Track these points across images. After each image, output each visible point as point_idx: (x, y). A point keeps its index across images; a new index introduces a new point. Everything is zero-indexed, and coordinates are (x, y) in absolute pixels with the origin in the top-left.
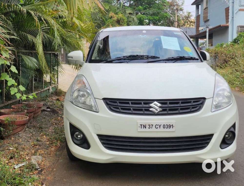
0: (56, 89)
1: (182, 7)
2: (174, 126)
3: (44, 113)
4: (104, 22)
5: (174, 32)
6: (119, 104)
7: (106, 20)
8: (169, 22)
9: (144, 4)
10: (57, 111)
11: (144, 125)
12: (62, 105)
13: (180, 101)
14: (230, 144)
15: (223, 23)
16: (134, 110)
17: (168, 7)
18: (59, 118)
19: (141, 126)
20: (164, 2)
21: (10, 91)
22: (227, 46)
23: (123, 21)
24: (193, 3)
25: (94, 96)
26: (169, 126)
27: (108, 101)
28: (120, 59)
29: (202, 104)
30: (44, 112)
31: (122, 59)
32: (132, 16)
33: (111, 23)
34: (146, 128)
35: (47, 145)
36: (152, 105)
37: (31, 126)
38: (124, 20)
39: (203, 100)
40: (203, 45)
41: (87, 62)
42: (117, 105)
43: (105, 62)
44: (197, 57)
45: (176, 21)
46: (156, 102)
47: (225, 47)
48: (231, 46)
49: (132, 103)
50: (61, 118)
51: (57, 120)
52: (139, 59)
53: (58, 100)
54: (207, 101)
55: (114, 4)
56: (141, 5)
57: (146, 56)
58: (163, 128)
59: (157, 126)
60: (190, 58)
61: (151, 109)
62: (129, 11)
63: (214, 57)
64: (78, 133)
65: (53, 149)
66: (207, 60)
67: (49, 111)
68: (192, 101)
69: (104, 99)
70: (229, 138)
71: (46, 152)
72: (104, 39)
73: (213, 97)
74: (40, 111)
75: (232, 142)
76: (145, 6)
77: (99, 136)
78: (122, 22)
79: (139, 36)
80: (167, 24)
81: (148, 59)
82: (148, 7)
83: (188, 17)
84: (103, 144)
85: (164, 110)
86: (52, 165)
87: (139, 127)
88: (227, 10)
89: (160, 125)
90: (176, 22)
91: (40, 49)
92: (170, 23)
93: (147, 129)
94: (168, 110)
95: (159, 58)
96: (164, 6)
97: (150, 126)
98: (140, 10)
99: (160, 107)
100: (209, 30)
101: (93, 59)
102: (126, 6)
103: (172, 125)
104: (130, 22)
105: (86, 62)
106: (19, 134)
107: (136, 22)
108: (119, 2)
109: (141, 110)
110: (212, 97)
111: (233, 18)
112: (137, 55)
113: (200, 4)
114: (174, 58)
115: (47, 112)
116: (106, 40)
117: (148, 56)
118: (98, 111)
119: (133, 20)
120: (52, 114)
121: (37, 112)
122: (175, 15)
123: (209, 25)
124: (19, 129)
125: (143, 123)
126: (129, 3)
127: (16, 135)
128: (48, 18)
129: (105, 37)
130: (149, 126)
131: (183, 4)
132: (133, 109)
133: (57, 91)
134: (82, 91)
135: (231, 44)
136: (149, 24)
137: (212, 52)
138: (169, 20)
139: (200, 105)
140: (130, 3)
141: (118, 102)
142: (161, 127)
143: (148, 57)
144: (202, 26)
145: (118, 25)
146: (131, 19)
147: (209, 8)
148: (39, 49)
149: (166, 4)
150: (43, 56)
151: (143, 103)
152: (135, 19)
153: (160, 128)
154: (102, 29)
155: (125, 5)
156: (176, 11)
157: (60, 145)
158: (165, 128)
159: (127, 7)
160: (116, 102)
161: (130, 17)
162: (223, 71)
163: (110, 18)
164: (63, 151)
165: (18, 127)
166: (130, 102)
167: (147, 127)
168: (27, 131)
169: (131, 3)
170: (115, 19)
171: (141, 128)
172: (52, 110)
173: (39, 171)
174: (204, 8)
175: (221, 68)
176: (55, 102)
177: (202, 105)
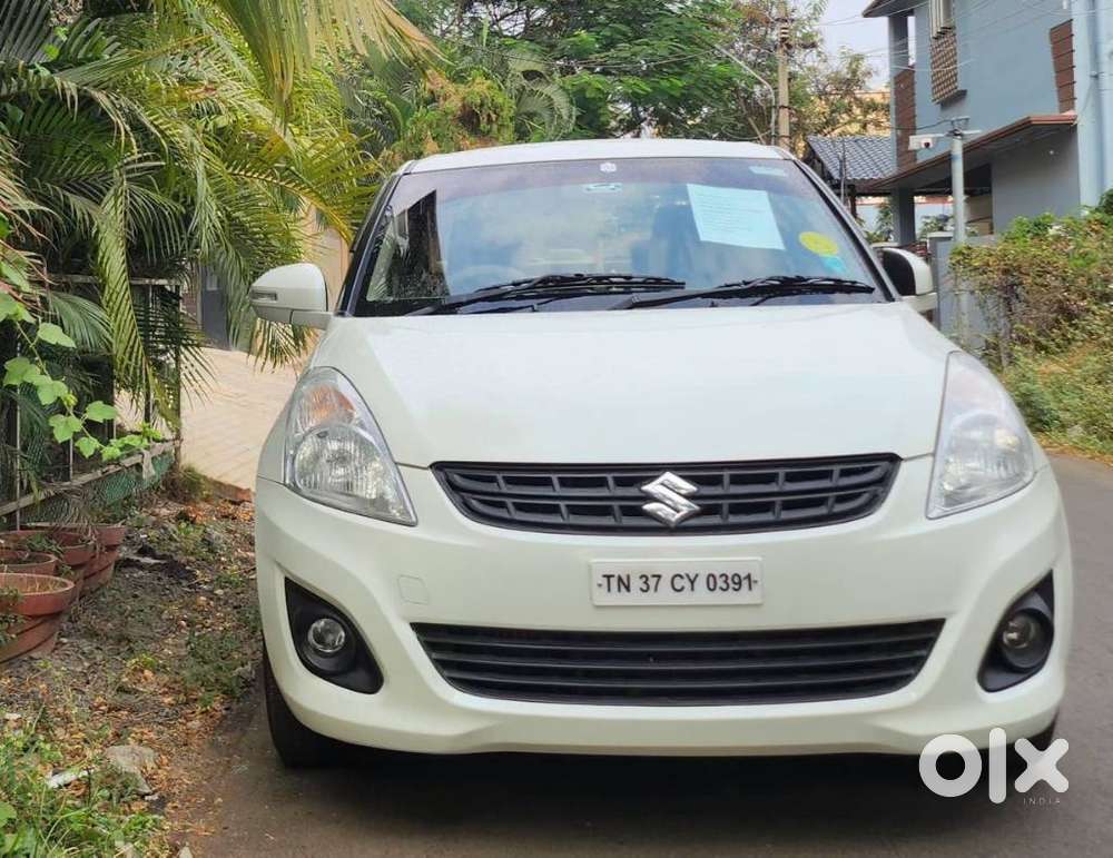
0: (173, 467)
1: (816, 26)
2: (756, 582)
3: (127, 576)
4: (396, 123)
5: (753, 165)
6: (505, 489)
7: (407, 112)
8: (745, 112)
9: (602, 18)
10: (188, 568)
11: (620, 579)
12: (209, 544)
13: (782, 472)
14: (1028, 672)
15: (1046, 109)
16: (573, 510)
17: (737, 28)
18: (202, 598)
19: (605, 579)
20: (714, 7)
21: (52, 428)
22: (1071, 230)
23: (494, 116)
24: (869, 8)
25: (394, 456)
26: (735, 583)
27: (458, 474)
28: (499, 297)
29: (885, 481)
30: (131, 569)
31: (509, 293)
32: (540, 88)
33: (430, 126)
34: (628, 588)
35: (167, 710)
36: (652, 488)
37: (79, 631)
38: (502, 110)
39: (885, 464)
40: (941, 229)
41: (347, 313)
42: (496, 490)
43: (428, 309)
44: (864, 278)
45: (784, 107)
46: (669, 477)
47: (1058, 238)
48: (1093, 230)
49: (564, 483)
50: (211, 599)
51: (195, 610)
52: (589, 291)
53: (183, 517)
54: (904, 469)
55: (445, 27)
56: (587, 27)
57: (622, 280)
58: (710, 589)
59: (677, 580)
60: (831, 283)
61: (649, 507)
62: (522, 61)
63: (998, 293)
64: (322, 623)
65: (195, 724)
66: (918, 292)
67: (152, 568)
68: (837, 469)
69: (439, 467)
70: (1024, 645)
71: (165, 736)
72: (414, 210)
73: (934, 455)
74: (110, 565)
75: (1036, 662)
76: (607, 29)
77: (420, 629)
78: (490, 120)
79: (585, 186)
80: (732, 120)
81: (631, 292)
82: (624, 34)
83: (849, 83)
84: (440, 667)
85: (707, 511)
86: (205, 783)
87: (600, 585)
88: (1062, 38)
89: (692, 578)
90: (781, 110)
91: (114, 260)
92: (751, 114)
93: (635, 597)
94: (725, 509)
95: (681, 285)
96: (715, 24)
97: (650, 581)
98: (581, 55)
99: (689, 497)
100: (967, 150)
101: (370, 298)
102: (506, 33)
103: (749, 577)
104: (531, 116)
105: (342, 314)
106: (32, 658)
107: (565, 118)
108: (469, 15)
109: (606, 511)
110: (931, 450)
111: (1096, 77)
112: (579, 277)
113: (911, 13)
114: (753, 287)
115: (141, 573)
116: (423, 214)
117: (630, 278)
118: (414, 519)
119: (551, 108)
120: (166, 579)
121: (96, 567)
122: (776, 71)
123: (967, 119)
124: (33, 638)
125: (617, 565)
126: (521, 18)
127: (21, 666)
128: (161, 121)
129: (418, 202)
130: (644, 579)
131: (817, 10)
132: (567, 506)
133: (175, 475)
134: (335, 437)
135: (1090, 222)
136: (632, 126)
137: (988, 265)
138: (745, 100)
139: (872, 488)
140: (528, 16)
141: (499, 476)
142: (696, 584)
143: (628, 284)
144: (929, 128)
145: (470, 135)
146: (533, 105)
147: (959, 32)
148: (108, 259)
149: (723, 14)
150: (126, 297)
151: (611, 482)
152: (561, 102)
153: (692, 589)
154: (409, 162)
155: (504, 28)
156: (779, 54)
157: (226, 709)
158: (718, 589)
159: (514, 37)
160: (492, 480)
161: (532, 93)
162: (1054, 368)
163: (427, 103)
164: (244, 733)
165: (33, 623)
166: (554, 477)
167: (636, 584)
168: (64, 648)
169: (535, 17)
170: (454, 104)
171: (609, 590)
172: (163, 562)
173: (152, 802)
174: (935, 30)
175: (1040, 347)
176: (172, 527)
177: (880, 489)
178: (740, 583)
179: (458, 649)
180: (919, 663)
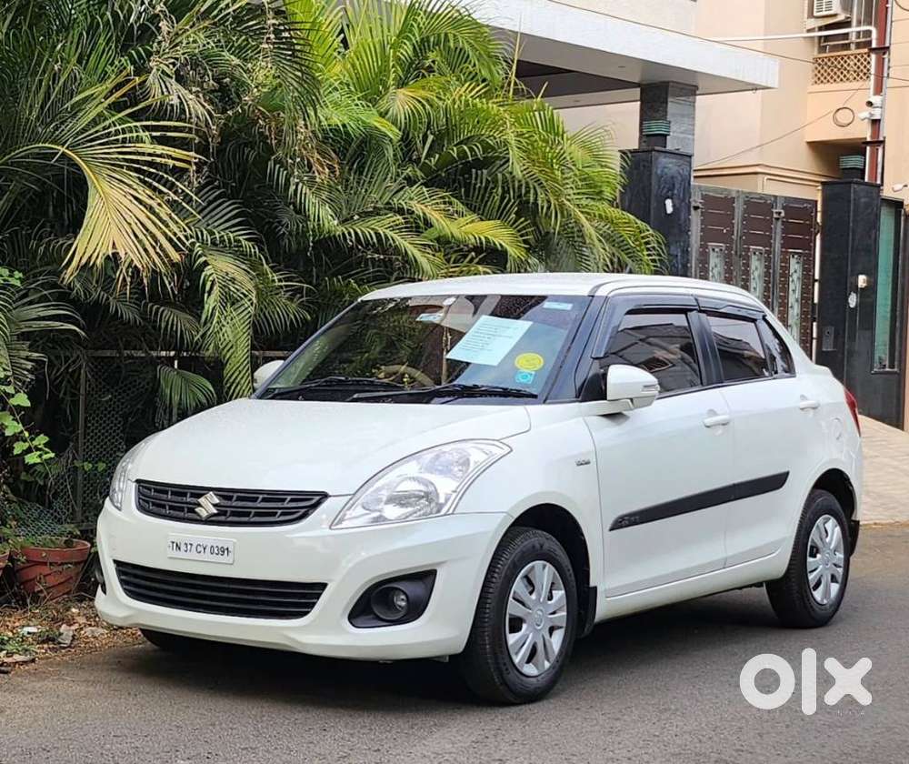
2: (230, 551)
6: (152, 494)
11: (177, 544)
13: (261, 497)
14: (394, 622)
16: (171, 508)
19: (172, 543)
26: (221, 551)
27: (142, 486)
29: (314, 507)
34: (179, 549)
36: (202, 500)
39: (320, 497)
42: (149, 495)
46: (211, 494)
49: (173, 494)
54: (328, 501)
58: (211, 553)
59: (199, 547)
61: (198, 509)
68: (289, 497)
69: (138, 482)
73: (354, 495)
75: (397, 617)
85: (221, 513)
87: (169, 547)
89: (205, 547)
93: (181, 553)
94: (229, 513)
97: (188, 547)
103: (228, 549)
109: (182, 509)
118: (123, 507)
125: (178, 537)
130: (186, 545)
132: (169, 506)
139: (305, 510)
141: (153, 488)
142: (206, 550)
151: (189, 495)
153: (204, 552)
158: (214, 553)
166: (170, 490)
171: (173, 549)
177: (311, 511)
178: (224, 552)
179: (136, 576)
180: (306, 613)
